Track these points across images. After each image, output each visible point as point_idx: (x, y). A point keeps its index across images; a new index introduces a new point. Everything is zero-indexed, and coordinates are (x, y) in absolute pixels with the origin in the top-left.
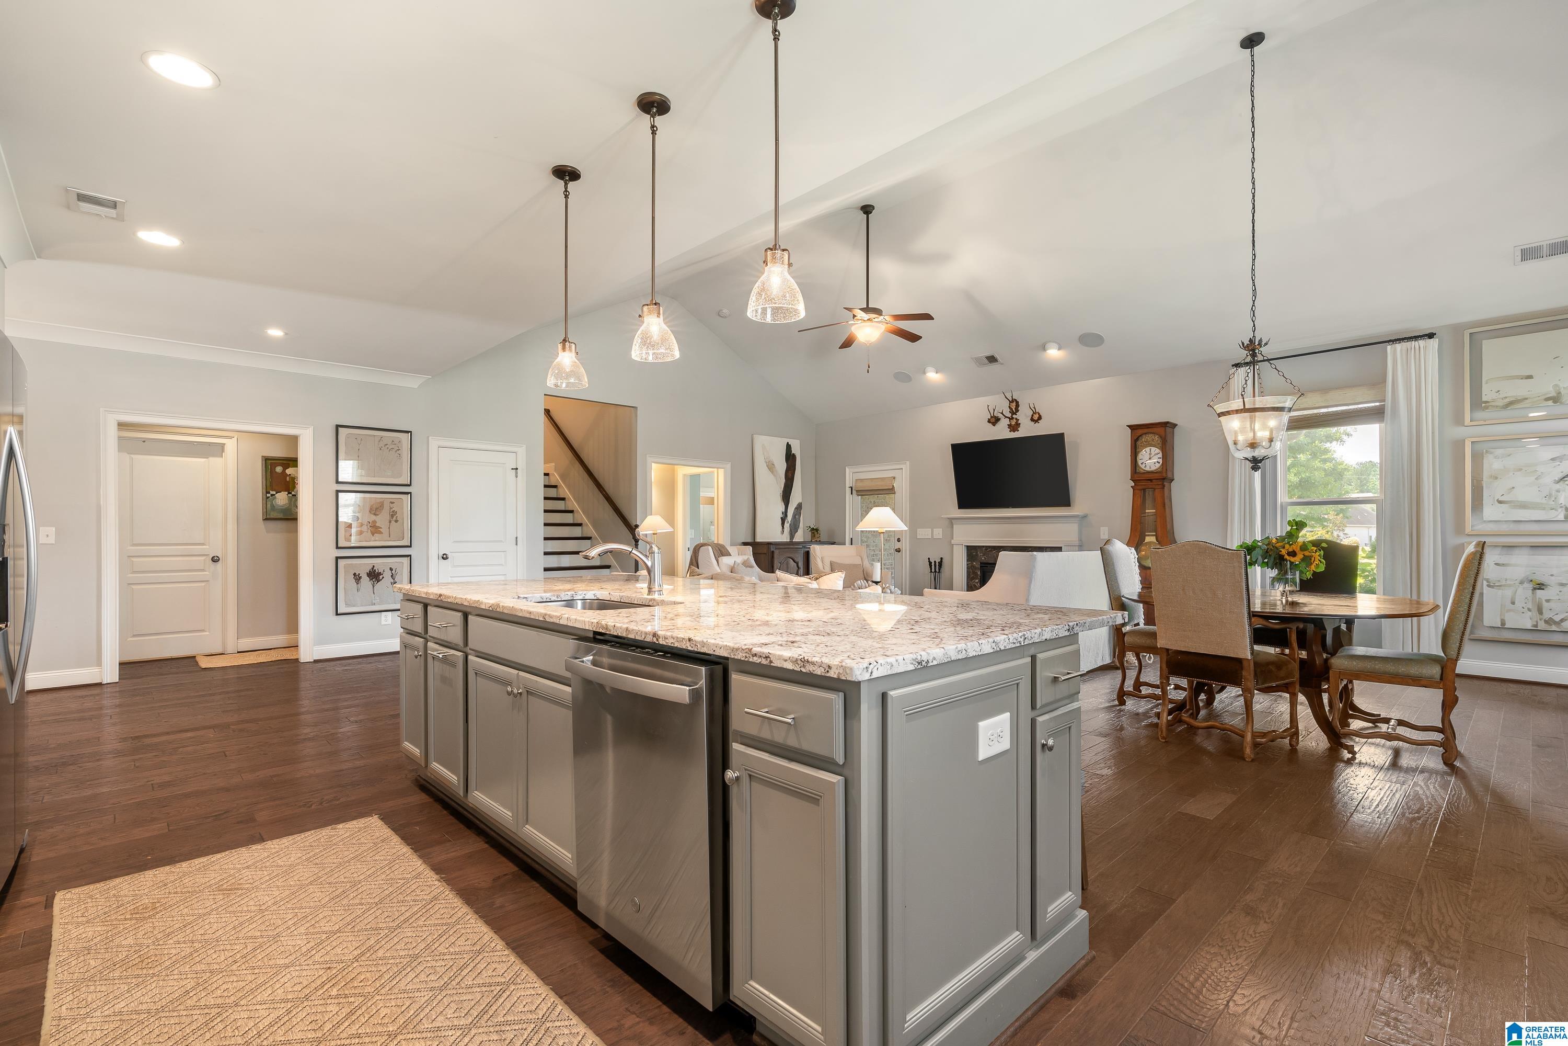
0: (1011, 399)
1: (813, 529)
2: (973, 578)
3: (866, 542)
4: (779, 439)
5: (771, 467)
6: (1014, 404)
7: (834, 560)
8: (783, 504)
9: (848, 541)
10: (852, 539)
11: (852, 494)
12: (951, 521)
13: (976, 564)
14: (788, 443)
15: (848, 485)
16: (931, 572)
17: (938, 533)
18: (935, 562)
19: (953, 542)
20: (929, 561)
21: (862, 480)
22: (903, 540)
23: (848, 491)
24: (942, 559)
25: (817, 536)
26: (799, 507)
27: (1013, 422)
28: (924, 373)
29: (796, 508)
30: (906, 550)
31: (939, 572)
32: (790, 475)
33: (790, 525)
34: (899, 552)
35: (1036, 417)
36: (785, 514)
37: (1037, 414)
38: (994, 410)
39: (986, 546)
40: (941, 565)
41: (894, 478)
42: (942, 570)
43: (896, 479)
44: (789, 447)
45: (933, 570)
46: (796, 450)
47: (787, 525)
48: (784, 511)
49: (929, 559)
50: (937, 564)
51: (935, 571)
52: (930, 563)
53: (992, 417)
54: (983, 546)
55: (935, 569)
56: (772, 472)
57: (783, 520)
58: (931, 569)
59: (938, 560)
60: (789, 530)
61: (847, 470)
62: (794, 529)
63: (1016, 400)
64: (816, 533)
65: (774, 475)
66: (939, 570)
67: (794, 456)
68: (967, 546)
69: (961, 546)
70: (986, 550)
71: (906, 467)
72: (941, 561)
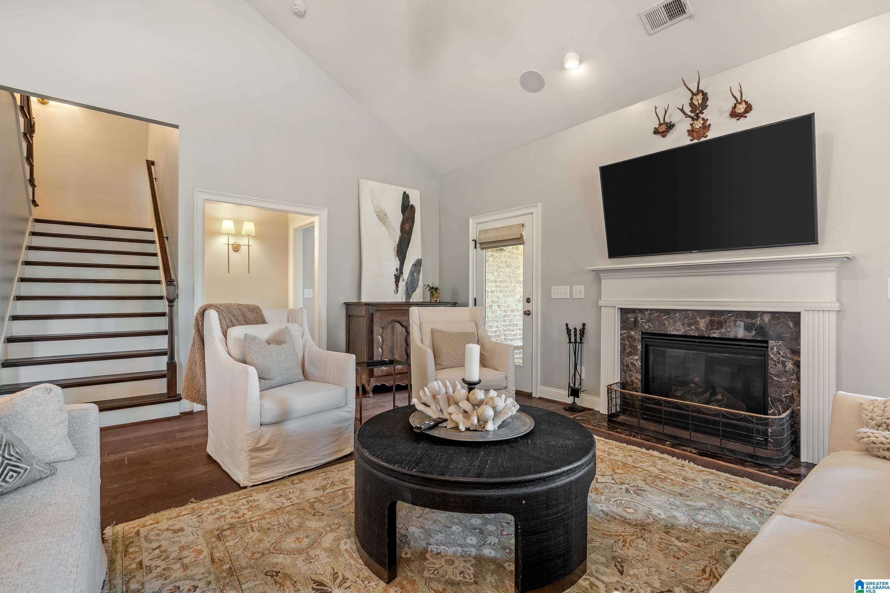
0: (695, 91)
1: (432, 288)
2: (630, 354)
3: (497, 302)
4: (394, 187)
5: (382, 217)
6: (700, 97)
7: (437, 327)
8: (397, 259)
9: (471, 302)
10: (475, 299)
11: (475, 248)
12: (598, 274)
13: (636, 334)
14: (405, 193)
15: (471, 237)
16: (570, 342)
17: (579, 291)
18: (575, 329)
19: (600, 303)
20: (567, 329)
21: (486, 231)
22: (534, 301)
23: (472, 244)
24: (584, 325)
25: (436, 295)
26: (418, 264)
27: (698, 125)
28: (562, 67)
29: (414, 265)
30: (537, 313)
31: (581, 342)
32: (407, 227)
33: (407, 283)
34: (529, 315)
35: (741, 108)
36: (400, 271)
37: (744, 103)
38: (666, 112)
39: (651, 310)
40: (583, 333)
41: (523, 225)
42: (584, 340)
43: (526, 227)
44: (406, 196)
45: (573, 340)
46: (415, 200)
47: (402, 284)
48: (398, 267)
49: (567, 325)
50: (578, 332)
51: (576, 342)
52: (569, 331)
53: (660, 124)
54: (647, 310)
55: (576, 340)
56: (384, 223)
57: (397, 278)
58: (570, 339)
59: (579, 327)
60: (404, 289)
61: (471, 221)
62: (411, 287)
63: (702, 92)
64: (435, 292)
65: (387, 227)
66: (581, 340)
67: (412, 208)
68: (621, 309)
69: (613, 309)
70: (650, 314)
71: (538, 211)
72: (583, 328)
